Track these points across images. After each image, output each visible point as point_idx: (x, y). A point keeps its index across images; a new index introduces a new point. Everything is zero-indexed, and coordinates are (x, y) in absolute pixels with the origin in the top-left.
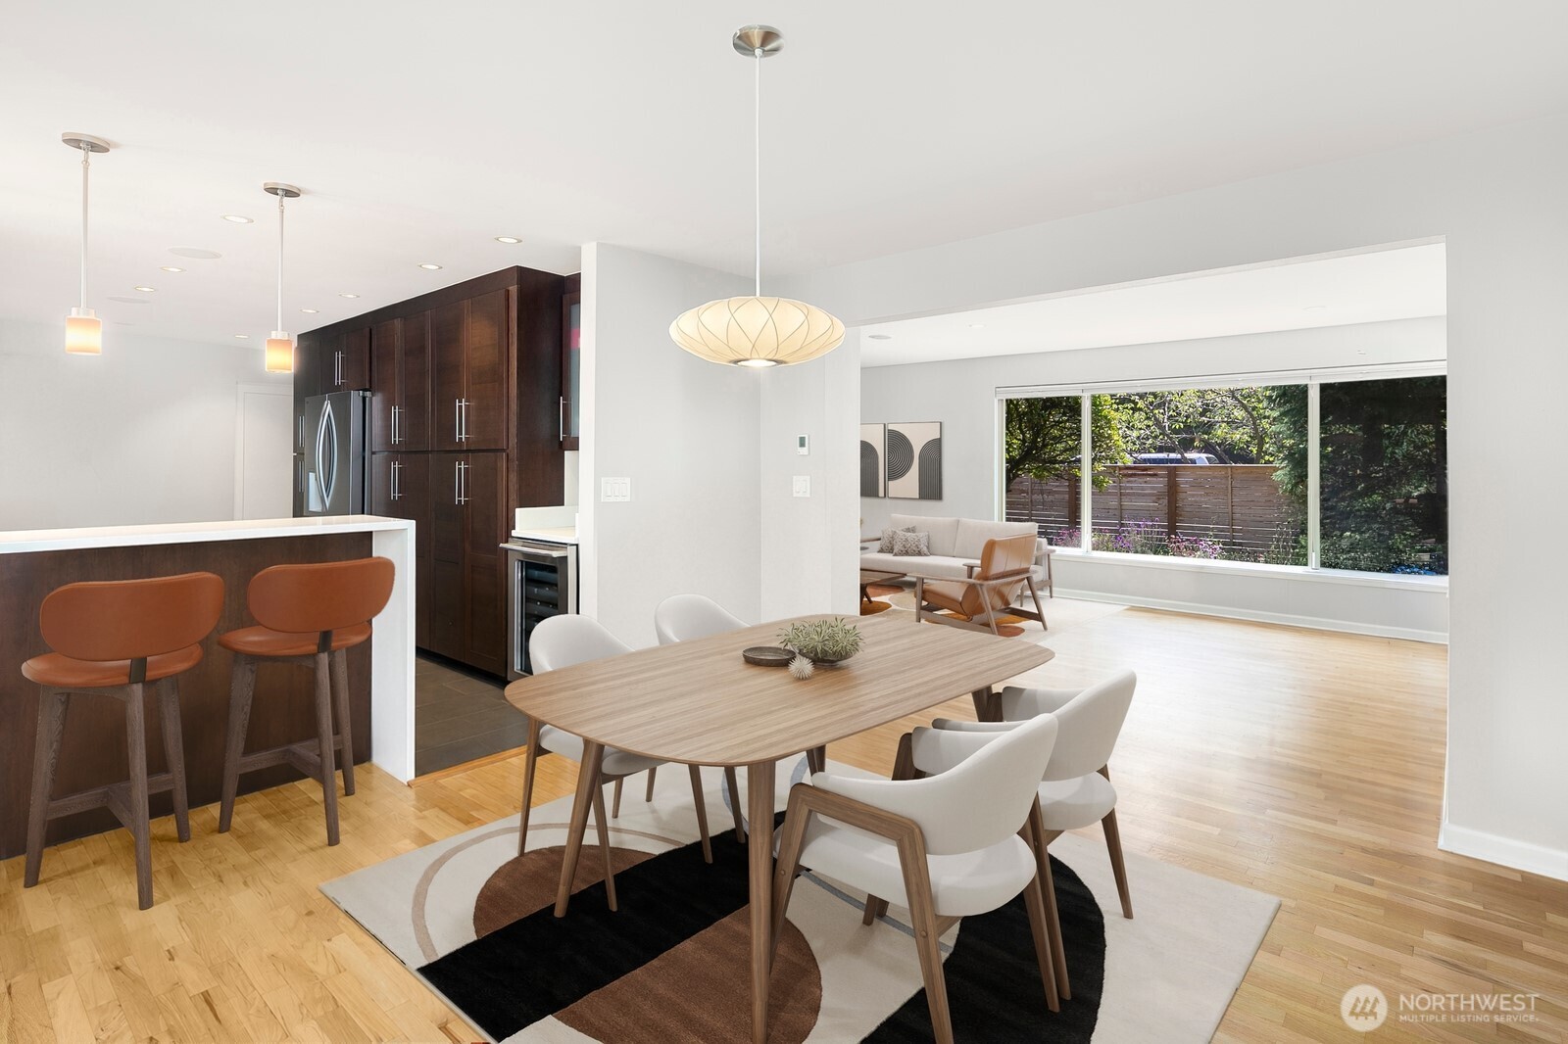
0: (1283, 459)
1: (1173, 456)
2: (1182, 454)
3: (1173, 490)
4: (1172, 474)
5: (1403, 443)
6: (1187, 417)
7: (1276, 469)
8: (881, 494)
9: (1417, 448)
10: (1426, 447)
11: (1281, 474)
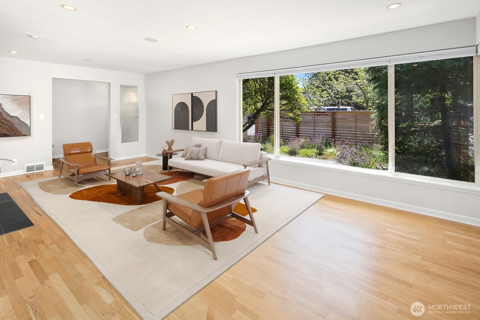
0: (375, 109)
1: (336, 107)
2: (339, 107)
3: (334, 121)
4: (333, 114)
5: (419, 102)
6: (341, 93)
7: (373, 113)
8: (190, 128)
9: (424, 104)
10: (428, 103)
11: (374, 115)
